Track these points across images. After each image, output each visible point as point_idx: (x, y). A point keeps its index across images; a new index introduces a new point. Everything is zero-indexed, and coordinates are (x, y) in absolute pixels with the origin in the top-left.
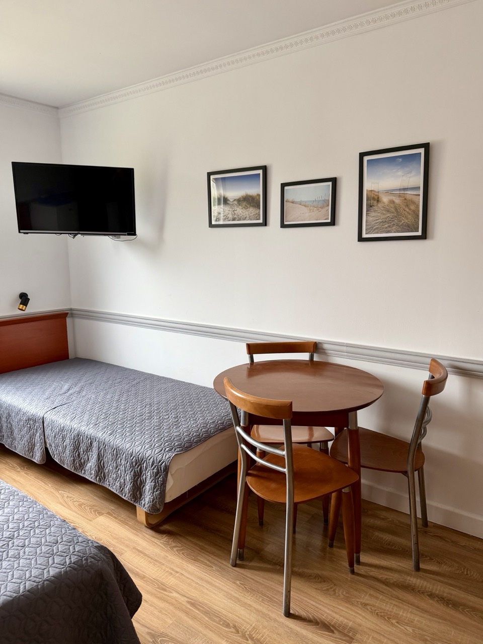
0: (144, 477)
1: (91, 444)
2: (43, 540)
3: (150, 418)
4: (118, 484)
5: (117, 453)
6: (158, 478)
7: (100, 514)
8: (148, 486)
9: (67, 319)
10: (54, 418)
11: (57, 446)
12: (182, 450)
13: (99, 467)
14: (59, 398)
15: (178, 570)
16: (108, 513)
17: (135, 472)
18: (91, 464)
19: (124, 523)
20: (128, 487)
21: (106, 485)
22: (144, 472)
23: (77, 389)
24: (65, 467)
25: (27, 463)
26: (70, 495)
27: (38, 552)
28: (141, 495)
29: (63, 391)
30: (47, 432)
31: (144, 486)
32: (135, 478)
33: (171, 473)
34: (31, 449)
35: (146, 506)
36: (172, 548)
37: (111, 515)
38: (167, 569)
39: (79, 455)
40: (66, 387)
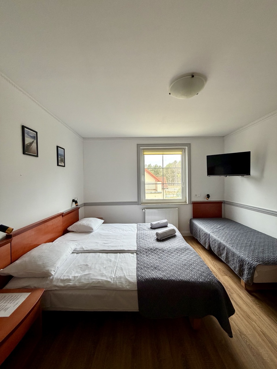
0: (244, 268)
1: (224, 248)
2: (200, 270)
3: (250, 246)
4: (233, 266)
5: (234, 254)
6: (250, 271)
7: (226, 275)
8: (246, 272)
9: (222, 204)
10: (213, 235)
11: (213, 245)
12: (263, 264)
13: (226, 257)
14: (216, 229)
15: (258, 314)
16: (229, 276)
17: (240, 264)
18: (224, 255)
19: (235, 283)
20: (237, 269)
21: (229, 265)
22: (244, 266)
23: (222, 228)
24: (215, 253)
25: (203, 248)
26: (216, 264)
27: (198, 272)
28: (243, 275)
29: (218, 227)
30: (210, 239)
31: (244, 271)
32: (240, 266)
33: (257, 271)
34: (205, 243)
35: (244, 280)
36: (257, 304)
37: (231, 278)
38: (252, 311)
39: (220, 250)
40: (219, 226)
